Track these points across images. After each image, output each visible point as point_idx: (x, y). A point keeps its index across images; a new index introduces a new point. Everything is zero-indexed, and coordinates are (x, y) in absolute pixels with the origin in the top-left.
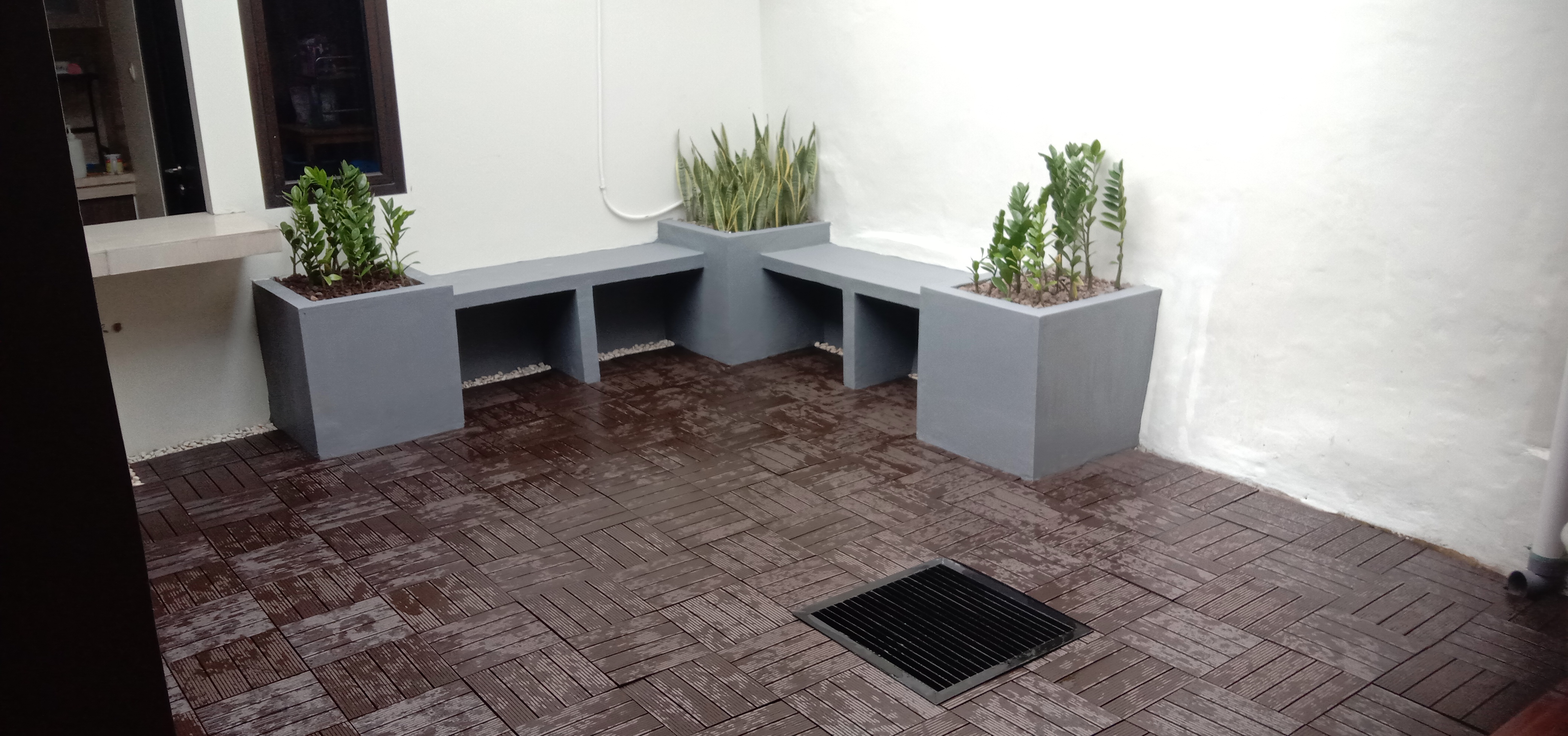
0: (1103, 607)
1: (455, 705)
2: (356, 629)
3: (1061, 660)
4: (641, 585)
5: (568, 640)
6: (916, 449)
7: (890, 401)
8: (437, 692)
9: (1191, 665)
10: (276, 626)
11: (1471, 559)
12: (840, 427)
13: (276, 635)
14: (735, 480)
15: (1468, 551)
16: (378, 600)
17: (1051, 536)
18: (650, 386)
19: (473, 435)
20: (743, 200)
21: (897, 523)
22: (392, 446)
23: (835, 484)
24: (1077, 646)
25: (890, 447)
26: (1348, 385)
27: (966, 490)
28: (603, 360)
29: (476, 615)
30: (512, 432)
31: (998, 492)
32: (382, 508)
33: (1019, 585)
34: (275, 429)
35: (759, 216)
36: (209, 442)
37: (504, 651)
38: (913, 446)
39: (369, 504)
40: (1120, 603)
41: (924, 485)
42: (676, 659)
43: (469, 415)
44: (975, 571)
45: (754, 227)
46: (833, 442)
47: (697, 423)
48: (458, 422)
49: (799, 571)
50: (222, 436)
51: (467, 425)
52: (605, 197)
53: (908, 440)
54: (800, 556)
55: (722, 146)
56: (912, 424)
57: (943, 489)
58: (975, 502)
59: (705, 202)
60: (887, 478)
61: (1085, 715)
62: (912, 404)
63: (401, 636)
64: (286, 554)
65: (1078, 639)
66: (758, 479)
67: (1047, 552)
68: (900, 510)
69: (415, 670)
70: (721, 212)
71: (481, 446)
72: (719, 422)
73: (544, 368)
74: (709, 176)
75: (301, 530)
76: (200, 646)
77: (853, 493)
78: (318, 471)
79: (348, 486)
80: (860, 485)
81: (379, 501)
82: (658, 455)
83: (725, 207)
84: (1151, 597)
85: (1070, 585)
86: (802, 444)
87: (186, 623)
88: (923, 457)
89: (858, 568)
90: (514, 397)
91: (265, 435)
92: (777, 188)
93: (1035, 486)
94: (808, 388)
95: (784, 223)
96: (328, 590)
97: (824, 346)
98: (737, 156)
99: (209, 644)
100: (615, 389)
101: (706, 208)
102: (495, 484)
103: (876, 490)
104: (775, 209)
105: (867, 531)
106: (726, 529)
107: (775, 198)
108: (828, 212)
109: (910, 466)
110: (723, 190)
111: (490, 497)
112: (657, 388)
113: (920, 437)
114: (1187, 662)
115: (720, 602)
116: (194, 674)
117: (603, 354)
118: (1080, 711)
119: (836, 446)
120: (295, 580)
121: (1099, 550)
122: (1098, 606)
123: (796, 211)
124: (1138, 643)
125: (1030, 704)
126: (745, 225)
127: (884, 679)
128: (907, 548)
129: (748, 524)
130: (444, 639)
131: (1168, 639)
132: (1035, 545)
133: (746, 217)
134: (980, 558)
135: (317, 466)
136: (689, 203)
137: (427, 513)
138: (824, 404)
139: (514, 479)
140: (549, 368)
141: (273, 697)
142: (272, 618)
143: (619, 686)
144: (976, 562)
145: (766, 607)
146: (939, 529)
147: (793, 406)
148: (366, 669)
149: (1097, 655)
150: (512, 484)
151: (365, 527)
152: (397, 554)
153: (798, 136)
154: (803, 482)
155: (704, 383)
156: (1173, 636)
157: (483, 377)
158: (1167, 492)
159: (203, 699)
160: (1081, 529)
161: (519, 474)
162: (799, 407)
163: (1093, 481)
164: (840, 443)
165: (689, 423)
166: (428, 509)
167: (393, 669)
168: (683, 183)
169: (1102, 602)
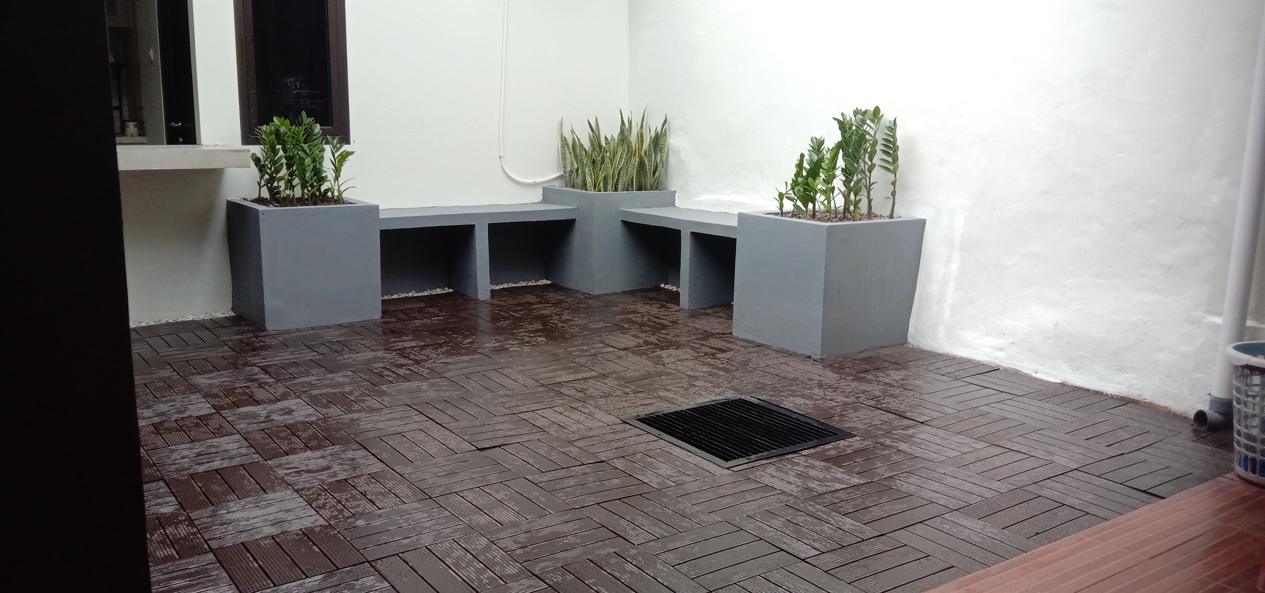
0: (865, 424)
1: (350, 454)
2: (279, 414)
3: (828, 450)
4: (504, 401)
5: (443, 425)
6: (731, 340)
7: (714, 315)
8: (337, 448)
9: (931, 456)
10: (216, 411)
11: (1166, 408)
12: (673, 327)
13: (217, 416)
14: (586, 351)
15: (1162, 402)
16: (299, 400)
17: (830, 387)
18: (529, 303)
19: (387, 323)
20: (609, 169)
21: (710, 377)
22: (324, 326)
23: (665, 356)
24: (842, 443)
25: (711, 339)
26: (1068, 281)
27: (767, 362)
28: (494, 289)
29: (372, 410)
30: (418, 322)
31: (792, 363)
32: (310, 355)
33: (801, 410)
34: (235, 315)
35: (620, 181)
36: (183, 320)
37: (393, 429)
38: (729, 339)
39: (301, 354)
40: (879, 422)
41: (734, 359)
42: (525, 438)
43: (385, 313)
44: (767, 402)
45: (616, 190)
46: (666, 334)
47: (562, 322)
48: (377, 315)
49: (628, 398)
50: (193, 317)
51: (382, 318)
52: (503, 163)
53: (727, 335)
54: (631, 391)
55: (595, 132)
56: (730, 326)
57: (749, 361)
58: (773, 368)
59: (580, 172)
60: (706, 354)
61: (843, 478)
62: (730, 317)
63: (314, 419)
64: (231, 376)
65: (844, 440)
66: (605, 351)
67: (825, 394)
68: (714, 370)
69: (321, 436)
70: (591, 178)
71: (392, 328)
72: (579, 322)
73: (447, 290)
74: (584, 153)
75: (246, 364)
76: (156, 420)
77: (678, 360)
78: (264, 336)
79: (285, 345)
80: (685, 357)
81: (308, 353)
82: (529, 337)
83: (594, 175)
84: (904, 420)
85: (841, 412)
86: (643, 335)
87: (147, 408)
88: (736, 345)
89: (676, 399)
90: (422, 305)
91: (226, 318)
92: (636, 161)
93: (822, 361)
94: (652, 307)
95: (640, 189)
96: (260, 394)
97: (667, 287)
98: (606, 138)
99: (164, 418)
100: (502, 303)
101: (580, 177)
102: (400, 347)
103: (697, 359)
104: (633, 178)
105: (686, 381)
106: (575, 376)
107: (633, 169)
108: (674, 183)
109: (725, 348)
110: (594, 162)
111: (395, 353)
112: (533, 304)
113: (735, 334)
114: (928, 454)
115: (564, 411)
116: (149, 434)
117: (494, 286)
118: (839, 475)
119: (668, 337)
120: (237, 388)
121: (866, 395)
122: (861, 423)
123: (650, 180)
124: (890, 443)
125: (800, 471)
126: (609, 187)
127: (686, 454)
128: (716, 390)
129: (594, 374)
130: (346, 421)
131: (915, 442)
132: (816, 391)
133: (610, 181)
134: (772, 396)
135: (264, 334)
136: (568, 174)
137: (344, 359)
138: (662, 315)
139: (415, 345)
140: (452, 290)
141: (208, 446)
142: (214, 407)
143: (479, 449)
144: (769, 398)
145: (599, 415)
146: (742, 381)
147: (639, 315)
148: (283, 434)
149: (856, 448)
150: (412, 347)
151: (296, 364)
152: (318, 378)
153: (655, 125)
154: (641, 354)
155: (570, 302)
156: (918, 440)
157: (399, 294)
158: (926, 368)
159: (154, 446)
160: (854, 384)
161: (419, 342)
162: (643, 316)
163: (867, 360)
164: (672, 335)
165: (555, 322)
166: (346, 357)
167: (304, 435)
168: (564, 159)
169: (865, 421)
